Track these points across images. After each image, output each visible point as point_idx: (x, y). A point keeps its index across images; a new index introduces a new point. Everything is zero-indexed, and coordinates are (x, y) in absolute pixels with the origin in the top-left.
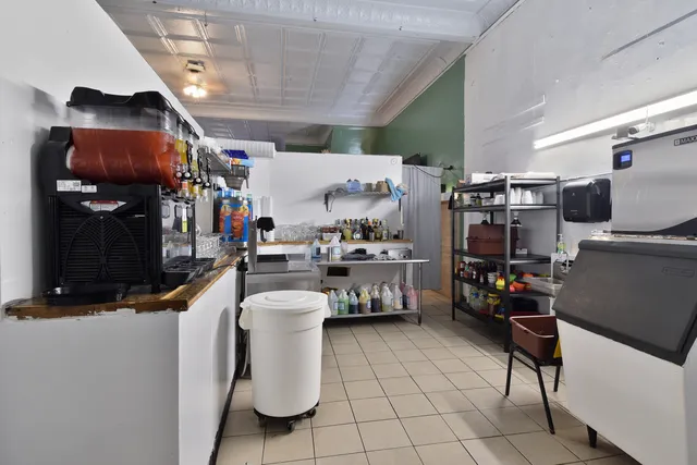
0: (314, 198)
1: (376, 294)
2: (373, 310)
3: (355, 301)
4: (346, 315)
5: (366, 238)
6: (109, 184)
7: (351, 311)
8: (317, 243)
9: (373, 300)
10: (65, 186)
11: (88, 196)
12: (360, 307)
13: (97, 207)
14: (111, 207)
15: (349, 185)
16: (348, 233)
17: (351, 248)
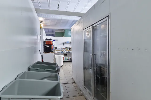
0: (62, 44)
1: (71, 58)
2: (70, 60)
3: (68, 58)
4: (66, 60)
5: (70, 50)
6: (48, 45)
7: (67, 60)
8: (62, 51)
9: (70, 59)
10: (46, 45)
11: (47, 46)
12: (68, 59)
13: (47, 47)
14: (48, 47)
15: (67, 42)
16: (67, 49)
17: (67, 51)
